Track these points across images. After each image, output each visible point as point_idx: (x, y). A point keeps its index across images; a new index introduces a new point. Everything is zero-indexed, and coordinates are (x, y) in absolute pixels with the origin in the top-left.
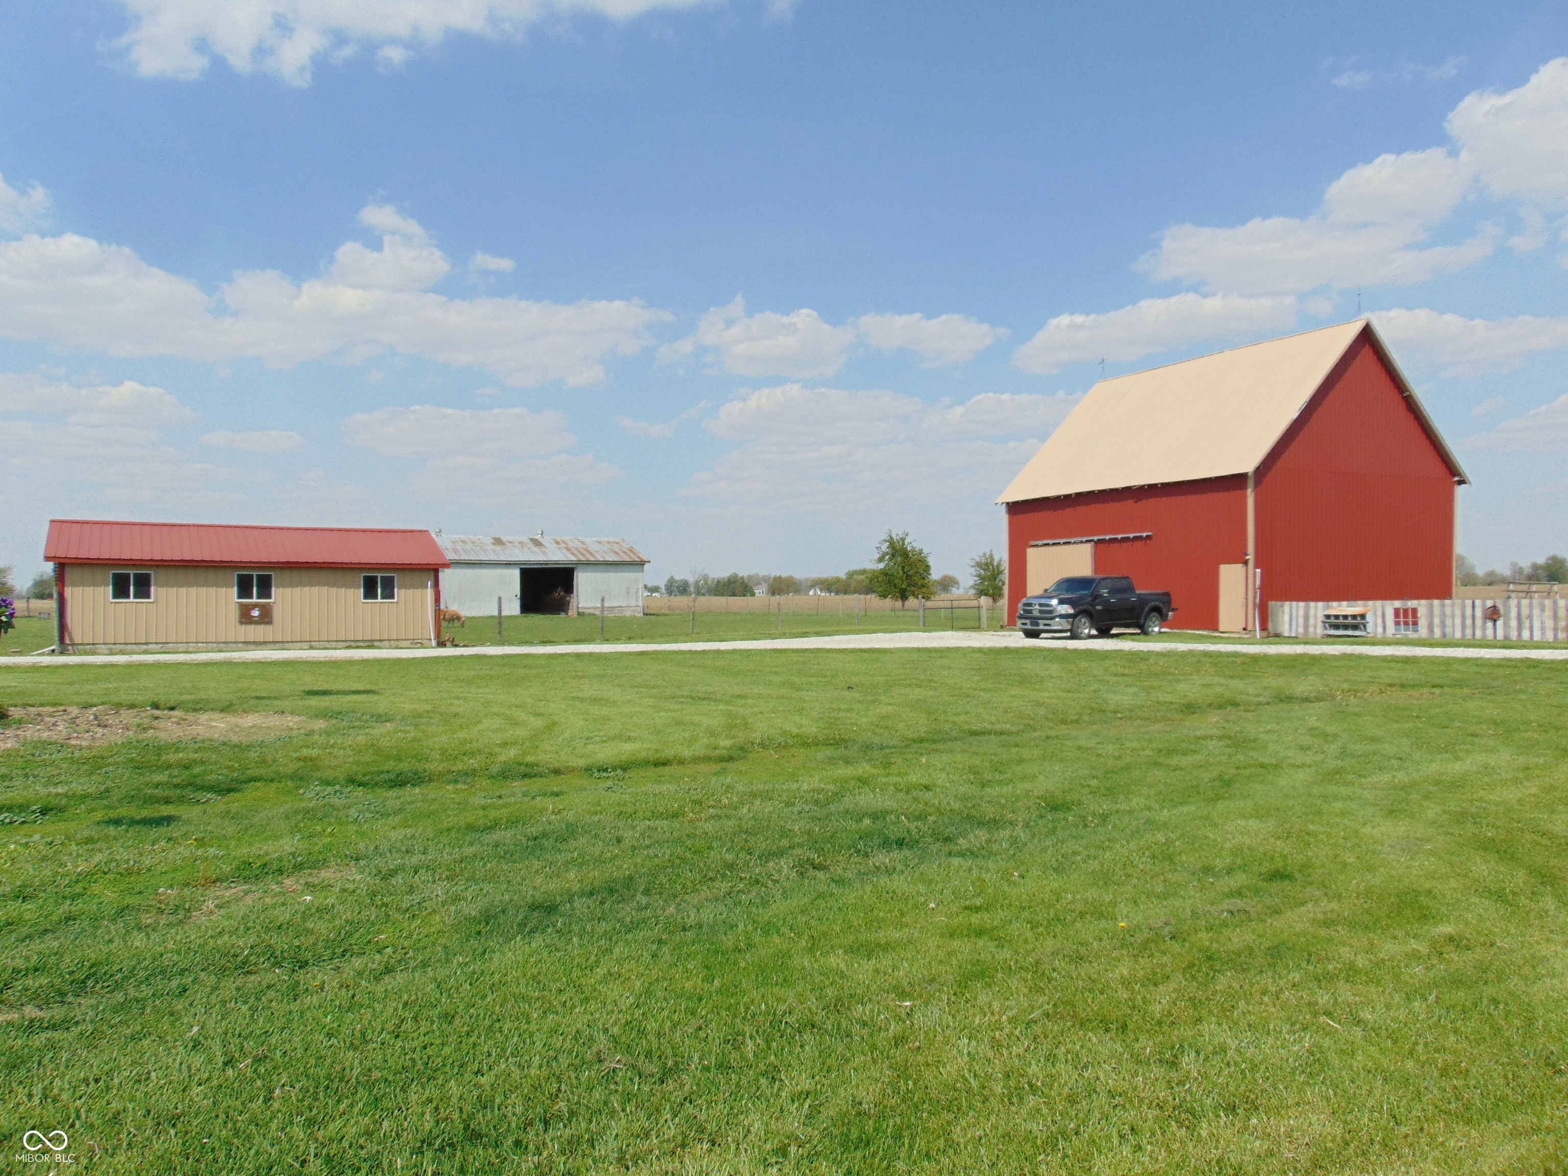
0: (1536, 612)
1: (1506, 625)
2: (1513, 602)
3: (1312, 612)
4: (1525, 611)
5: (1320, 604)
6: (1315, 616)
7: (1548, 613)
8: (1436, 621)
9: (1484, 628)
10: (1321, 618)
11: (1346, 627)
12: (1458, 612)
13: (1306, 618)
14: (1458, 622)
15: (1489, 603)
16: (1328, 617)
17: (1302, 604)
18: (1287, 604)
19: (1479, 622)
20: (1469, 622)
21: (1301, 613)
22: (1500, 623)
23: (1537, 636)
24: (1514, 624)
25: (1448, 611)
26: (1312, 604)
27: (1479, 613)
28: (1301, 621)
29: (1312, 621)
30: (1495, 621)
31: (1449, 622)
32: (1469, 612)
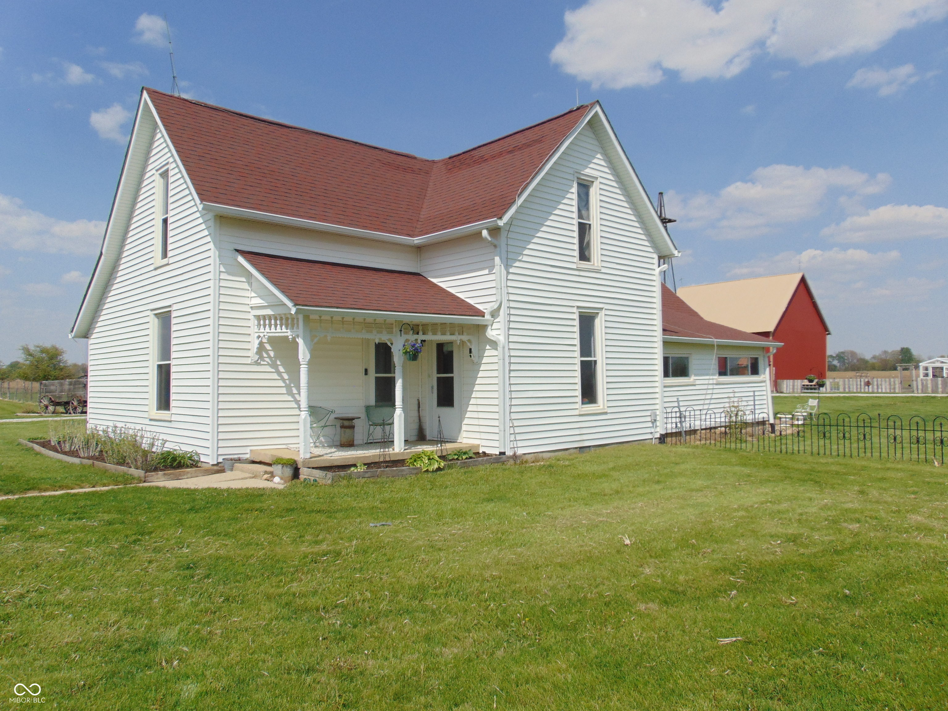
0: (883, 383)
1: (873, 387)
2: (875, 380)
3: (796, 384)
4: (879, 383)
5: (799, 381)
6: (797, 385)
7: (887, 383)
8: (847, 386)
9: (865, 389)
10: (799, 387)
11: (811, 389)
12: (855, 383)
13: (793, 386)
14: (855, 387)
15: (866, 380)
16: (804, 385)
17: (791, 381)
18: (785, 381)
19: (863, 387)
20: (859, 387)
21: (791, 384)
22: (870, 387)
23: (884, 391)
24: (875, 387)
25: (851, 383)
26: (796, 381)
27: (862, 384)
28: (791, 387)
29: (796, 387)
30: (869, 386)
31: (851, 387)
32: (859, 383)
